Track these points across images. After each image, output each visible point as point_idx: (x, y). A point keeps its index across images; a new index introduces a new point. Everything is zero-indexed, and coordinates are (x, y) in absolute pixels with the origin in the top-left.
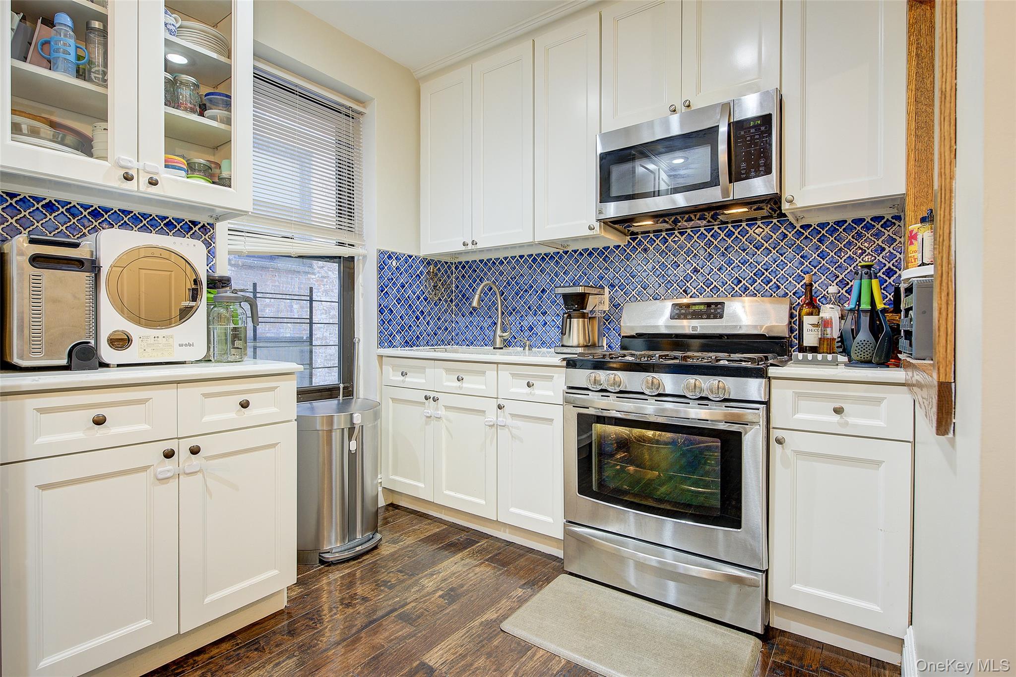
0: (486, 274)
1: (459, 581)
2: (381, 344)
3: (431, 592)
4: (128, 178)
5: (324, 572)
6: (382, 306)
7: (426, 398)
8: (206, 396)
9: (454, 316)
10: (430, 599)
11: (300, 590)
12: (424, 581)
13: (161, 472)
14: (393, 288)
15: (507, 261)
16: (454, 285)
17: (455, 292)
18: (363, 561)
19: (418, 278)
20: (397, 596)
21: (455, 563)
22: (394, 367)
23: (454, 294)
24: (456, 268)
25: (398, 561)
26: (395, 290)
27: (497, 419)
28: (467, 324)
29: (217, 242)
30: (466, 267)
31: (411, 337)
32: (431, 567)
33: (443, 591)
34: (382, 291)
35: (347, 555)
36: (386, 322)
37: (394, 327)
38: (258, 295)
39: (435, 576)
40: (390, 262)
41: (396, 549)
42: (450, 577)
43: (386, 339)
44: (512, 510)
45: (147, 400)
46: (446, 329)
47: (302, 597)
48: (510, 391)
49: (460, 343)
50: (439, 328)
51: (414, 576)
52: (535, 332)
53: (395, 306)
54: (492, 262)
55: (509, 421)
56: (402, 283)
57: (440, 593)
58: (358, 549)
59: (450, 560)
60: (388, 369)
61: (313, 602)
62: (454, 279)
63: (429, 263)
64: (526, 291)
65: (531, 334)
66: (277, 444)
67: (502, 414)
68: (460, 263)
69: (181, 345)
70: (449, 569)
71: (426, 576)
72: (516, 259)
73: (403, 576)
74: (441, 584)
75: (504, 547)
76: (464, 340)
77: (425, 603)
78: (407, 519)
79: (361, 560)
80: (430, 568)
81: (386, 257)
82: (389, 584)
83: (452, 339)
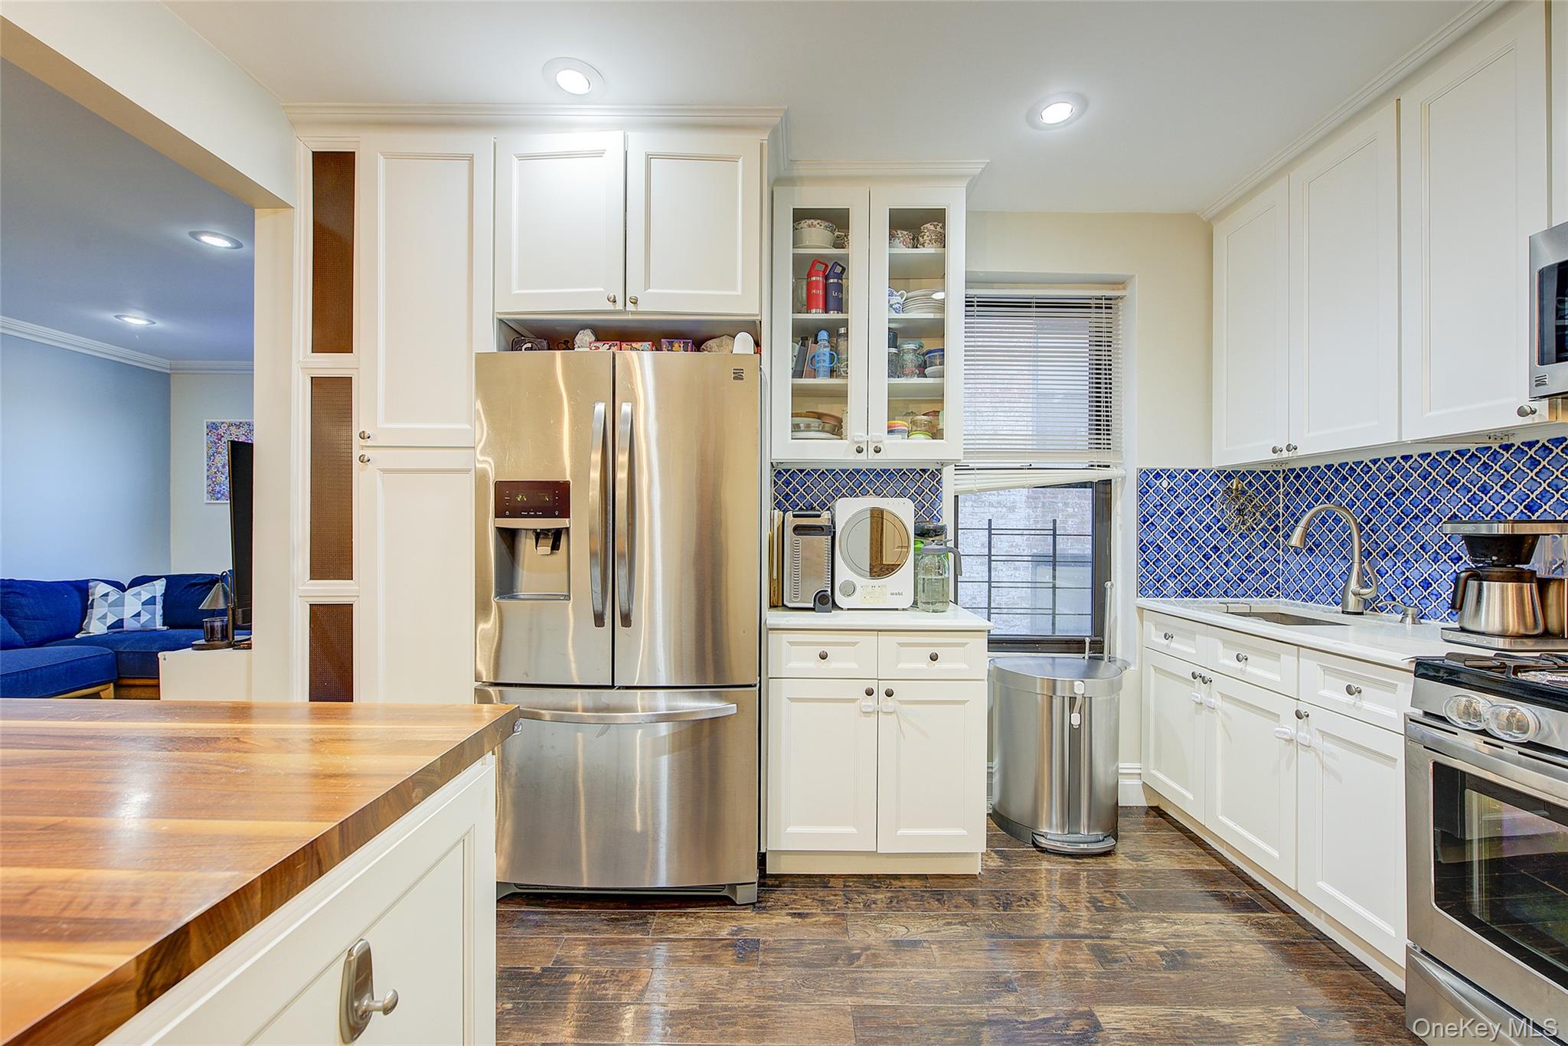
0: (1336, 488)
1: (1199, 949)
2: (1142, 591)
3: (1149, 942)
4: (860, 451)
5: (1032, 857)
6: (1145, 541)
7: (1194, 676)
8: (901, 645)
9: (1281, 553)
10: (1143, 948)
11: (1000, 864)
12: (1147, 924)
13: (864, 706)
14: (1163, 517)
15: (1377, 465)
16: (1281, 505)
17: (1283, 515)
18: (1083, 863)
19: (1208, 500)
20: (1101, 924)
21: (1207, 923)
22: (1157, 625)
23: (1281, 519)
24: (1285, 479)
25: (1125, 883)
26: (1166, 520)
27: (1297, 732)
28: (1304, 566)
29: (943, 487)
30: (1301, 476)
31: (1194, 584)
32: (1167, 910)
33: (1166, 947)
34: (1144, 523)
35: (1069, 849)
36: (1151, 563)
37: (1165, 569)
38: (993, 532)
39: (1165, 924)
40: (1158, 483)
41: (1131, 867)
42: (1188, 936)
43: (1151, 584)
44: (1321, 884)
45: (856, 643)
46: (1264, 572)
47: (999, 871)
48: (1319, 693)
49: (1291, 594)
50: (1250, 571)
51: (1137, 911)
52: (1435, 592)
53: (1166, 540)
54: (1349, 469)
55: (1317, 741)
56: (1179, 509)
57: (1162, 948)
58: (1082, 846)
59: (1201, 915)
60: (1150, 627)
61: (1007, 882)
62: (1281, 496)
63: (1229, 477)
64: (1416, 517)
65: (1426, 594)
66: (966, 701)
67: (1306, 727)
68: (1292, 470)
69: (892, 594)
70: (1193, 925)
71: (1152, 918)
72: (1395, 461)
73: (1123, 903)
74: (1169, 938)
75: (1308, 938)
76: (1297, 591)
77: (1133, 949)
78: (1168, 835)
79: (1081, 861)
80: (1164, 911)
81: (1151, 476)
82: (1100, 904)
83: (1278, 589)
